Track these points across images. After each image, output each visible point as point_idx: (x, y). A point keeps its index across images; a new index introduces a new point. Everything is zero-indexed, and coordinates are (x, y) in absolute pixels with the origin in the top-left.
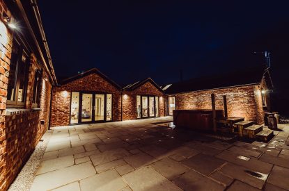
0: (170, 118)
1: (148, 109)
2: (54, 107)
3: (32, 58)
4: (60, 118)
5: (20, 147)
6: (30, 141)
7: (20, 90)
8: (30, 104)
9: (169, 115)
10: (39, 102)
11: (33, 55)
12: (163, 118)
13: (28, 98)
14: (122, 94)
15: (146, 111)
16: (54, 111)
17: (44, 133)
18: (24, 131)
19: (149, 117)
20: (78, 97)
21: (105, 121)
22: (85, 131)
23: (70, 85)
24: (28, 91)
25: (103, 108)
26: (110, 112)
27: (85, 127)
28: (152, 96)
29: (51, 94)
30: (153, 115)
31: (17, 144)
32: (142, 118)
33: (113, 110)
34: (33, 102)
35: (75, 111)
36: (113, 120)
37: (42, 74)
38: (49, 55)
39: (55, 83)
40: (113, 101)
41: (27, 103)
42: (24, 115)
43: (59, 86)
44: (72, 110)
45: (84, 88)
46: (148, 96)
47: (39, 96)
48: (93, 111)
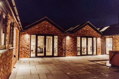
0: (107, 57)
1: (87, 48)
2: (21, 45)
3: (8, 16)
4: (25, 53)
5: (3, 73)
6: (9, 68)
7: (3, 34)
8: (8, 46)
9: (105, 54)
10: (12, 43)
11: (9, 15)
12: (100, 56)
13: (7, 43)
14: (65, 36)
15: (85, 49)
16: (21, 48)
17: (16, 62)
18: (5, 63)
19: (87, 55)
20: (35, 38)
21: (53, 56)
22: (40, 63)
23: (30, 30)
24: (7, 38)
25: (51, 46)
26: (57, 49)
27: (40, 59)
28: (90, 37)
29: (19, 36)
30: (91, 53)
31: (2, 71)
32: (81, 55)
33: (58, 48)
34: (10, 44)
35: (33, 48)
36: (58, 56)
37: (14, 25)
38: (17, 14)
39: (21, 29)
40: (58, 41)
41: (7, 45)
42: (5, 54)
43: (23, 31)
44: (32, 47)
45: (39, 32)
46: (87, 37)
47: (13, 39)
48: (45, 48)
